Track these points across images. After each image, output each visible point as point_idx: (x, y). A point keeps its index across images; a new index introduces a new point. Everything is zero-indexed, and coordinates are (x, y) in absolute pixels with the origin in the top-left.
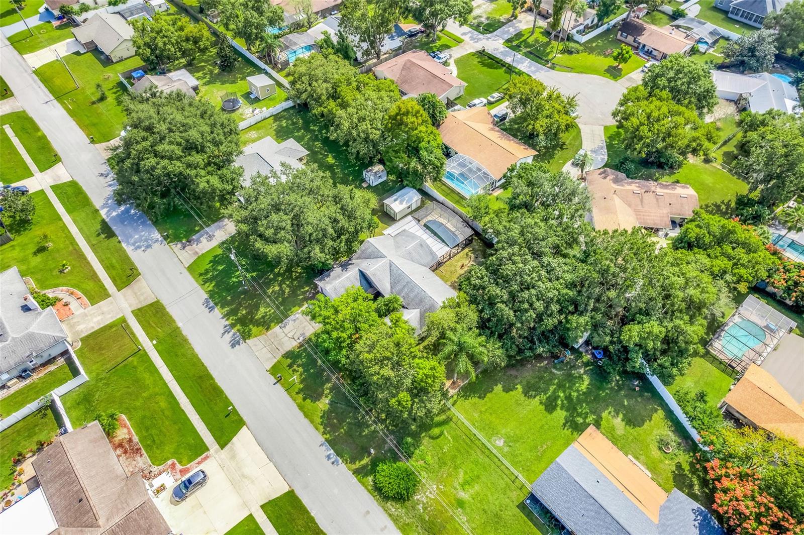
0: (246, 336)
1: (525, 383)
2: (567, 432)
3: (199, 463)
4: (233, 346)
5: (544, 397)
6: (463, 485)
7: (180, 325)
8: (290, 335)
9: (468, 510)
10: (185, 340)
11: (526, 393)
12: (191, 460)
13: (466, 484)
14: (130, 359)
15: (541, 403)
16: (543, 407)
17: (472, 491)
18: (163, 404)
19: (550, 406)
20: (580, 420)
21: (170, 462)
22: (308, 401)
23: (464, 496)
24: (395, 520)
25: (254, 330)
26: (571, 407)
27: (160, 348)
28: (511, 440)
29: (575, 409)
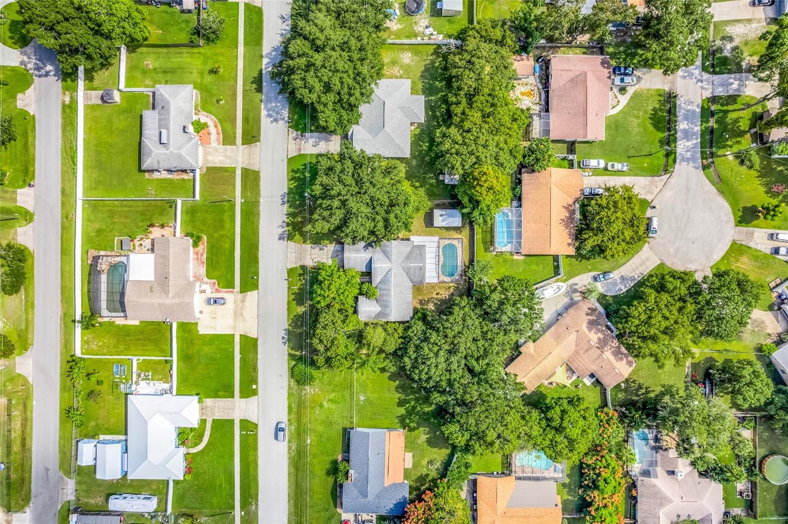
0: (290, 237)
1: (402, 383)
2: (396, 421)
3: (226, 292)
4: (280, 239)
5: (403, 397)
6: (329, 400)
7: (261, 200)
8: (313, 256)
9: (322, 411)
10: (259, 214)
11: (397, 388)
12: (223, 287)
13: (331, 401)
14: (225, 203)
15: (399, 398)
16: (398, 401)
17: (330, 406)
18: (227, 246)
19: (401, 403)
20: (408, 421)
21: (214, 281)
22: (295, 302)
23: (325, 404)
24: (290, 388)
25: (297, 237)
26: (411, 412)
27: (243, 207)
28: (368, 401)
29: (411, 415)
